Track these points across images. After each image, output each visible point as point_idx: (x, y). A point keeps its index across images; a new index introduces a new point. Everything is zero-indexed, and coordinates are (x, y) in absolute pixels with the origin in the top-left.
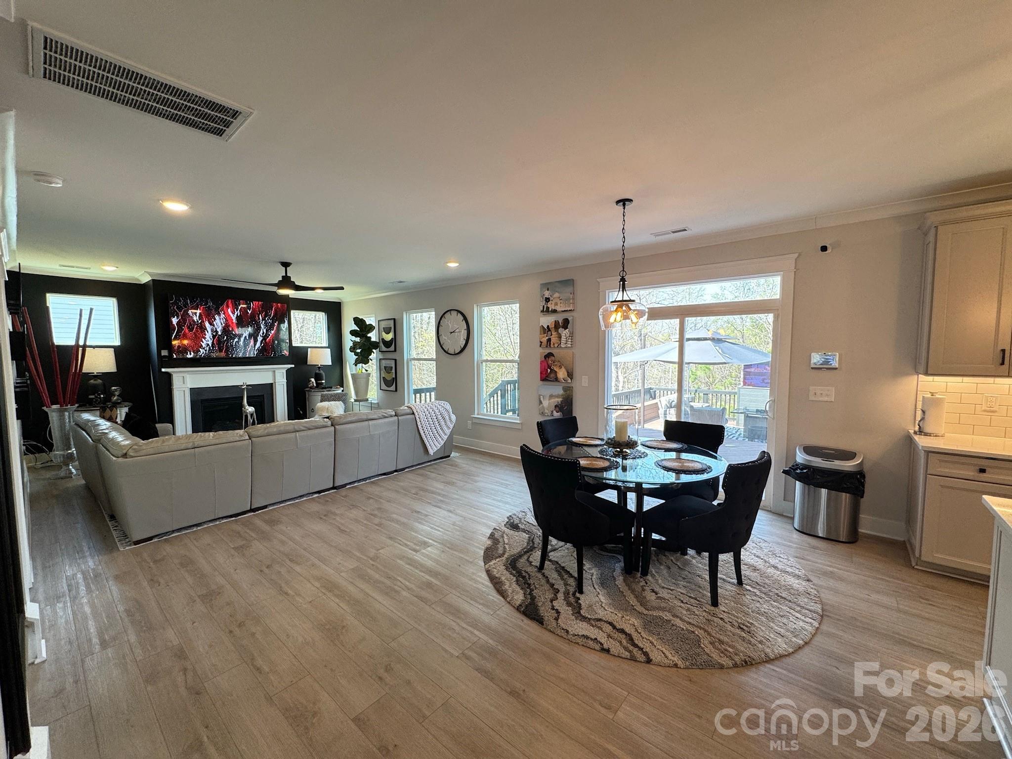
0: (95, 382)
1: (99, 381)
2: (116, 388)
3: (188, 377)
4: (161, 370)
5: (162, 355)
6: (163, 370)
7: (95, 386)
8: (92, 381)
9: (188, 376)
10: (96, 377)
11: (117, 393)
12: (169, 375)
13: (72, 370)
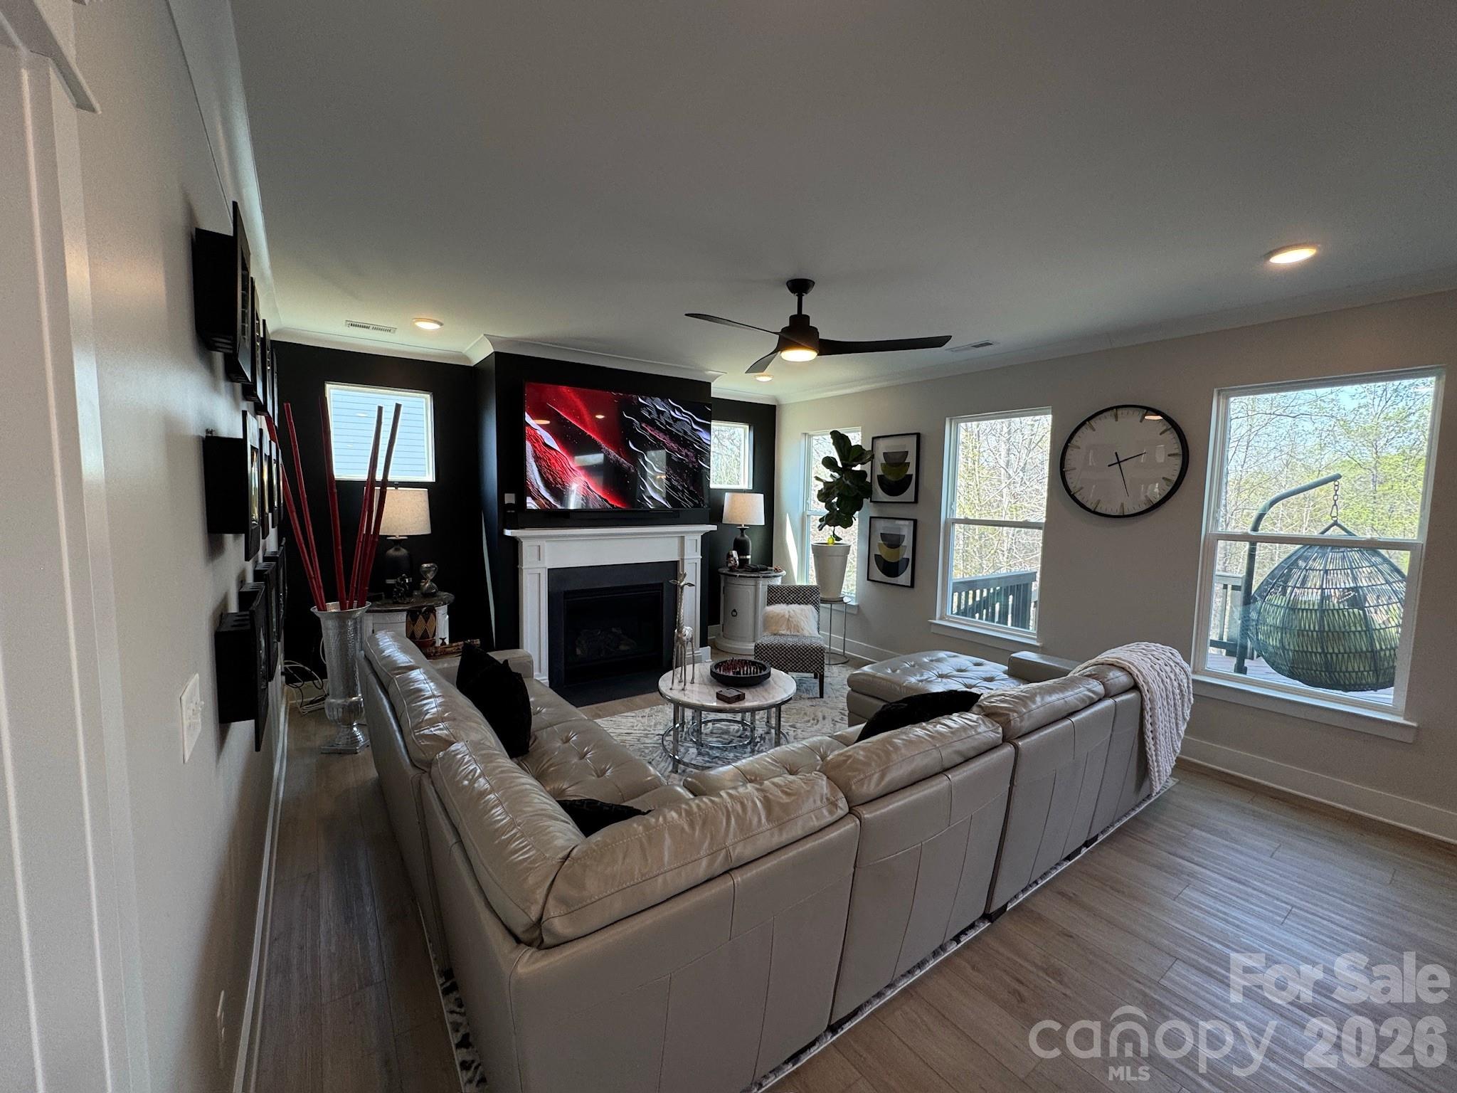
0: (397, 553)
1: (403, 552)
2: (429, 565)
3: (547, 546)
4: (503, 532)
5: (506, 502)
6: (508, 533)
7: (396, 560)
8: (391, 552)
9: (546, 544)
10: (398, 543)
11: (430, 576)
12: (515, 542)
13: (362, 530)
